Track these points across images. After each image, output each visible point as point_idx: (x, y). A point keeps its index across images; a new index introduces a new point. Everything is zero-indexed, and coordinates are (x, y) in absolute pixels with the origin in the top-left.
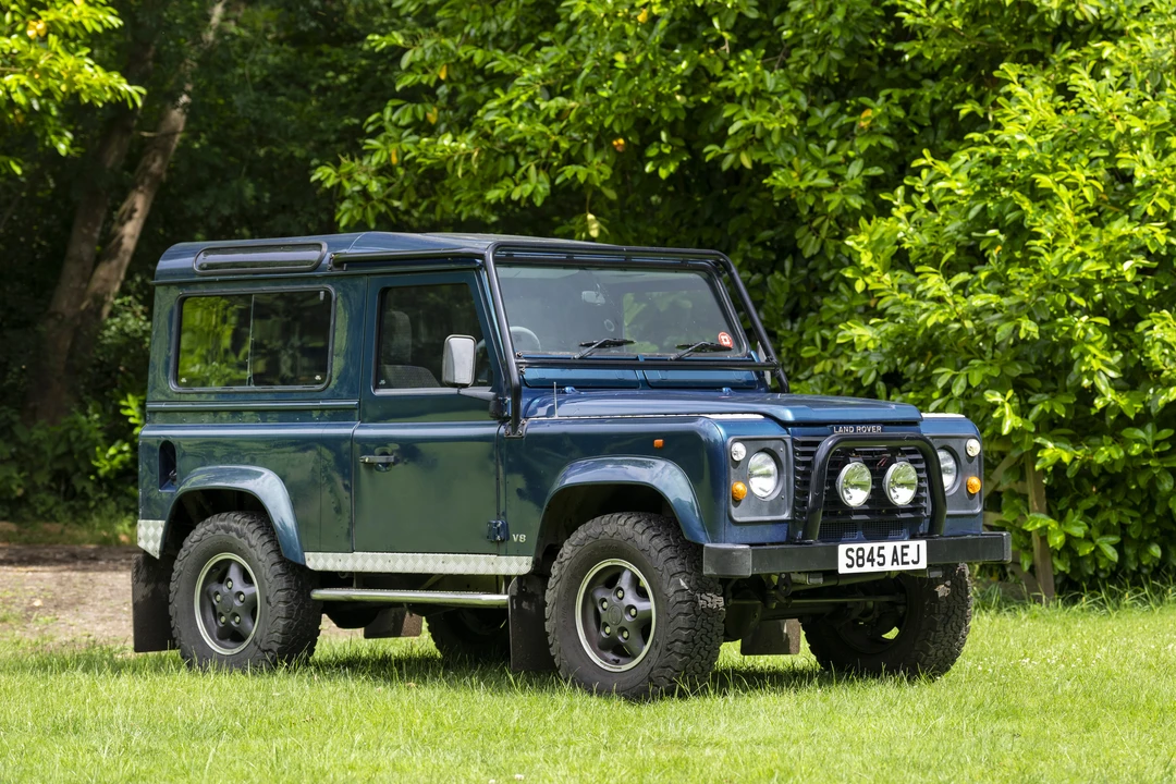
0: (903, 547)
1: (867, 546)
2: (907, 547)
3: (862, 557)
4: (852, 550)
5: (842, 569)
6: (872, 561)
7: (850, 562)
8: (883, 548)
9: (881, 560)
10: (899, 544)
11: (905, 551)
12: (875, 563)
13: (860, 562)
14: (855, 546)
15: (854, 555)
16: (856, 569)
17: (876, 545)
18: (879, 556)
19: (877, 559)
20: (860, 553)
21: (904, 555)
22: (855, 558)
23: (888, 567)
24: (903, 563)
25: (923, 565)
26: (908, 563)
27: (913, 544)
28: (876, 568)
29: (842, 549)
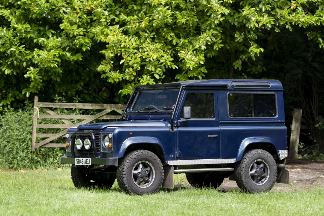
1: (80, 159)
3: (79, 161)
5: (76, 164)
6: (81, 162)
9: (83, 162)
10: (86, 159)
14: (78, 159)
15: (78, 161)
16: (78, 164)
17: (82, 159)
21: (87, 161)
23: (84, 164)
25: (90, 164)
26: (87, 164)
27: (88, 159)
28: (82, 164)
29: (76, 159)
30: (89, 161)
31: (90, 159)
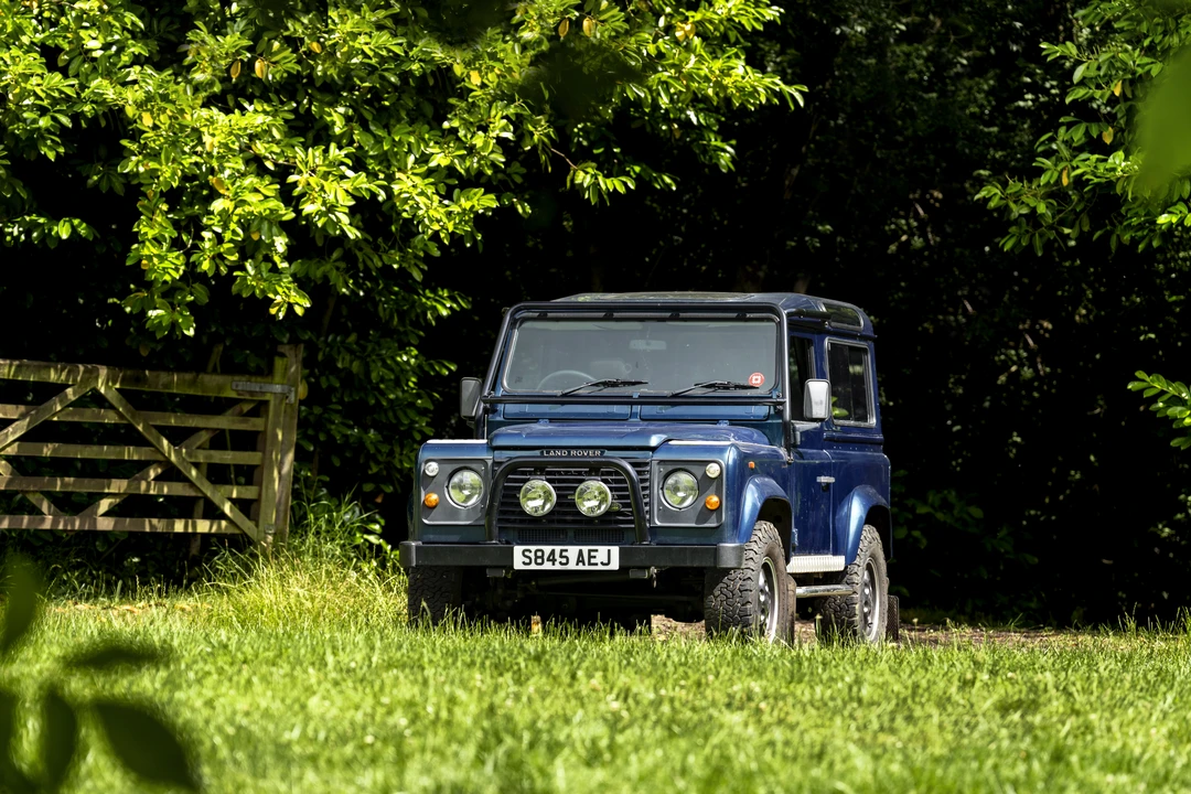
0: (590, 551)
1: (547, 549)
2: (596, 551)
3: (542, 557)
4: (529, 551)
5: (519, 567)
6: (554, 561)
7: (527, 561)
8: (566, 551)
9: (564, 561)
10: (585, 549)
11: (592, 554)
12: (557, 563)
13: (539, 561)
14: (533, 548)
16: (533, 567)
17: (558, 549)
18: (561, 556)
19: (559, 560)
20: (539, 554)
21: (592, 557)
22: (533, 558)
23: (572, 566)
24: (591, 564)
25: (615, 567)
26: (596, 564)
27: (601, 548)
28: (558, 567)
29: (518, 550)
30: (607, 557)
31: (615, 550)
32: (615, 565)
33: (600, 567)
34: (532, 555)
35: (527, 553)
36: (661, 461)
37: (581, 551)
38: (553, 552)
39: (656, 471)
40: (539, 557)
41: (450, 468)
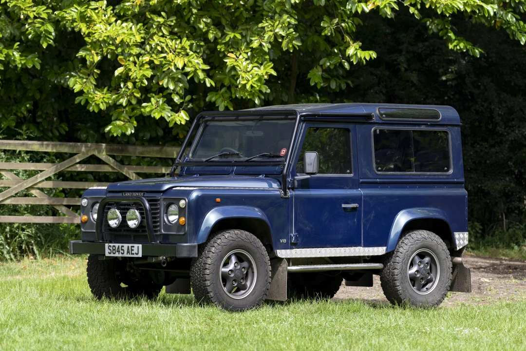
1: (117, 245)
4: (110, 246)
5: (107, 254)
6: (119, 252)
7: (110, 251)
8: (123, 247)
9: (122, 252)
10: (130, 245)
11: (133, 248)
12: (120, 253)
13: (114, 252)
14: (112, 245)
16: (112, 255)
17: (120, 245)
18: (122, 249)
19: (121, 251)
20: (114, 248)
21: (132, 250)
22: (112, 250)
23: (125, 255)
24: (132, 254)
27: (136, 245)
28: (121, 255)
29: (107, 245)
30: (137, 250)
31: (140, 246)
32: (140, 255)
33: (135, 256)
34: (111, 248)
35: (110, 247)
36: (164, 199)
37: (128, 246)
38: (119, 246)
39: (163, 204)
40: (114, 250)
41: (91, 202)
